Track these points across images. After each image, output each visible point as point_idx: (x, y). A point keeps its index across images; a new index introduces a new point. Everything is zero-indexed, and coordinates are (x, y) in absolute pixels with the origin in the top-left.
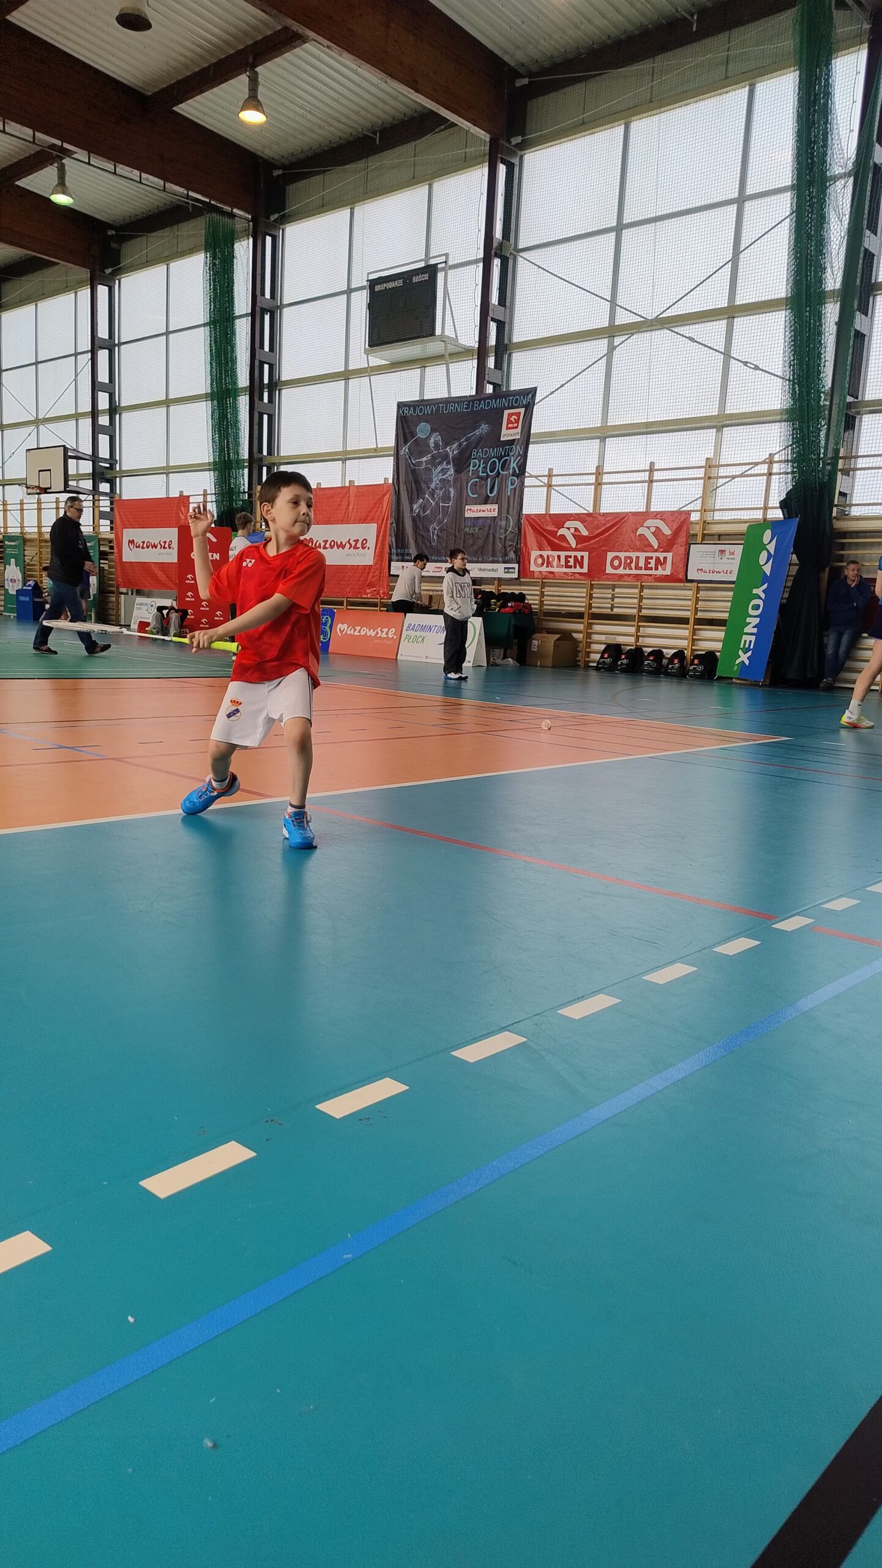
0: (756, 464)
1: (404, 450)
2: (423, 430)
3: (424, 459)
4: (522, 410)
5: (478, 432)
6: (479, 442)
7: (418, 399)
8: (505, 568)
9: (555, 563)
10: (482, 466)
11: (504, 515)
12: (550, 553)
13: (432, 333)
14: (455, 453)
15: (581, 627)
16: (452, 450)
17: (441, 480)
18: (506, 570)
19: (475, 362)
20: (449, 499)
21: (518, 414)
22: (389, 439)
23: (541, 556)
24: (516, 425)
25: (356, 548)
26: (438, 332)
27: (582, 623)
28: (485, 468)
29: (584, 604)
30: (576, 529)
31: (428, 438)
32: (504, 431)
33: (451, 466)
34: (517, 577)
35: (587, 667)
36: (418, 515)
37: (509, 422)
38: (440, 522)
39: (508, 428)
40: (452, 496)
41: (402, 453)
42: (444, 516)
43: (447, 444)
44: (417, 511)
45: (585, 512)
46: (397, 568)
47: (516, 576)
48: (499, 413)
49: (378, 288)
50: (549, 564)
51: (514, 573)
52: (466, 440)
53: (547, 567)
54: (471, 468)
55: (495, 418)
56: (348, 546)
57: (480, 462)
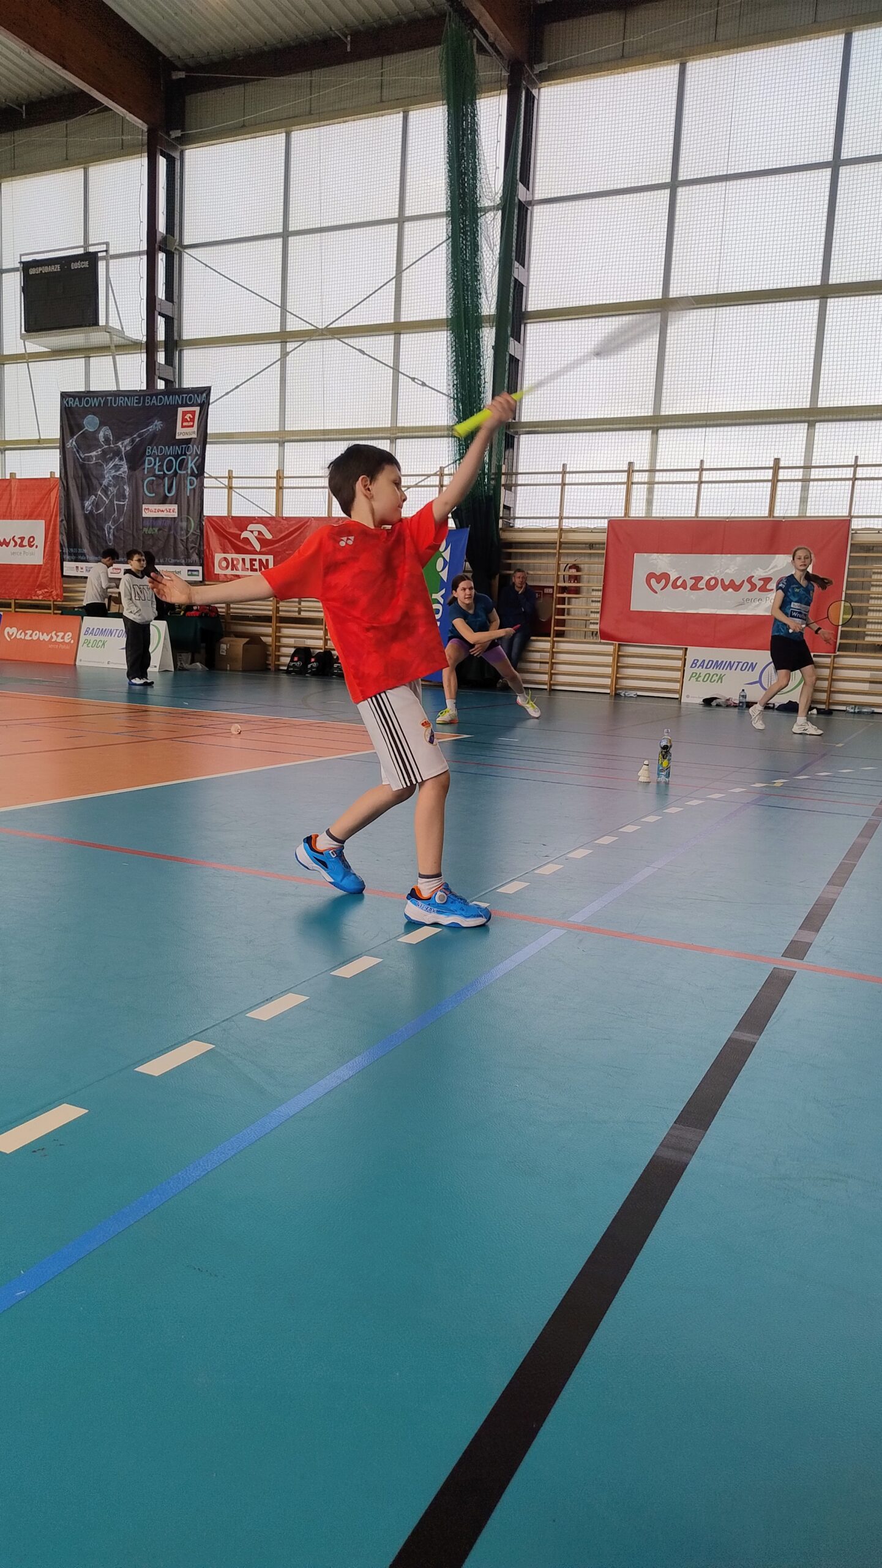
0: (429, 476)
1: (71, 443)
2: (90, 423)
3: (94, 453)
4: (197, 409)
5: (151, 428)
6: (153, 439)
7: (83, 390)
8: (188, 571)
9: (240, 566)
10: (157, 464)
11: (184, 515)
12: (235, 556)
13: (95, 323)
14: (128, 449)
15: (269, 630)
16: (125, 446)
17: (113, 477)
18: (190, 573)
19: (144, 356)
20: (124, 497)
21: (193, 413)
22: (53, 430)
23: (225, 559)
24: (192, 423)
25: (21, 545)
26: (102, 321)
27: (270, 626)
28: (161, 466)
29: (271, 608)
30: (260, 533)
31: (97, 431)
32: (179, 429)
33: (124, 462)
34: (201, 580)
35: (278, 670)
36: (91, 512)
37: (184, 420)
38: (115, 521)
39: (183, 427)
40: (127, 494)
41: (68, 445)
42: (120, 515)
43: (118, 438)
44: (90, 508)
45: (268, 515)
46: (71, 569)
47: (200, 578)
48: (175, 408)
49: (32, 271)
50: (234, 567)
51: (198, 575)
52: (139, 436)
53: (232, 569)
54: (146, 466)
55: (169, 416)
56: (12, 543)
57: (155, 460)
